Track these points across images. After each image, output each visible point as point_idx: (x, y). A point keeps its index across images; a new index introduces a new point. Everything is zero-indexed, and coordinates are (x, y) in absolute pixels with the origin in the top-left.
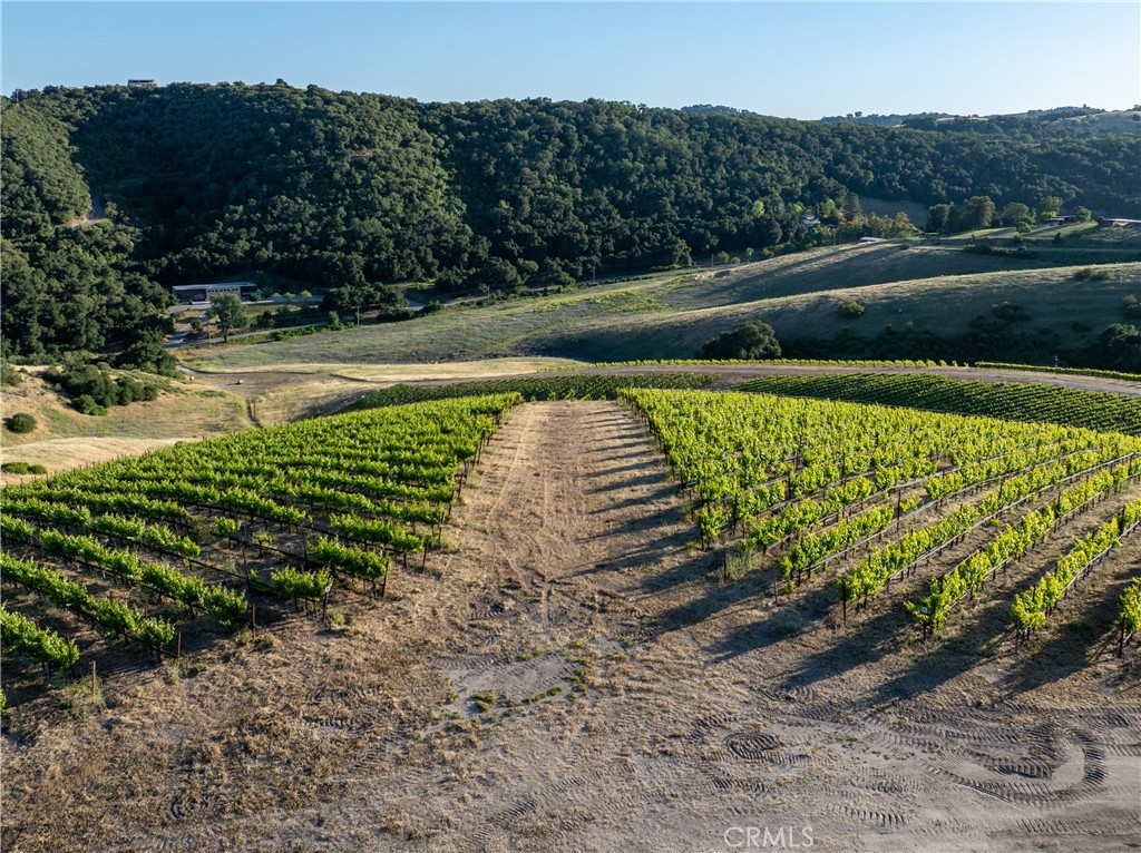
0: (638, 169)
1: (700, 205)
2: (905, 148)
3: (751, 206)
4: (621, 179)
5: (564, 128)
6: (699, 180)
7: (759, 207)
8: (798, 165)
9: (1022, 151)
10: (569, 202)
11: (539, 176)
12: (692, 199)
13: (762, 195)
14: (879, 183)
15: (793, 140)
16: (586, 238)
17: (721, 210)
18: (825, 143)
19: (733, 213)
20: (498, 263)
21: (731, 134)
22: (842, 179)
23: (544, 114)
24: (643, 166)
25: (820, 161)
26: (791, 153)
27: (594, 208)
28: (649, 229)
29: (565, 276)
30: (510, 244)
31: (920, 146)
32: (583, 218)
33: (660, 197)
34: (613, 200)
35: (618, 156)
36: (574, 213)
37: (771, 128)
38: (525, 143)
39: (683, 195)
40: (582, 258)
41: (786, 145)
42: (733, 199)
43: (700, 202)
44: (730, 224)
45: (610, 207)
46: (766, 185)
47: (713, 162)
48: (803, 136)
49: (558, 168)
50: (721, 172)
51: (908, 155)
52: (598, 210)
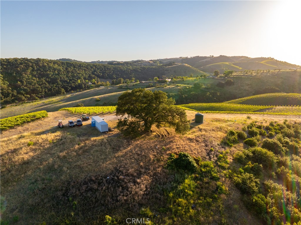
0: (51, 74)
1: (66, 81)
2: (108, 69)
3: (77, 81)
4: (47, 76)
5: (32, 65)
6: (65, 76)
7: (79, 81)
8: (86, 72)
9: (129, 69)
10: (35, 81)
11: (27, 75)
12: (64, 80)
13: (79, 79)
14: (103, 75)
15: (85, 67)
16: (41, 89)
17: (71, 82)
19: (73, 82)
20: (20, 96)
21: (71, 66)
22: (95, 75)
23: (27, 62)
24: (52, 73)
25: (91, 72)
26: (85, 70)
27: (42, 83)
28: (55, 87)
29: (37, 98)
30: (22, 91)
31: (110, 68)
32: (39, 85)
33: (57, 80)
34: (46, 81)
35: (46, 71)
36: (37, 84)
37: (80, 65)
38: (23, 68)
39: (62, 79)
40: (40, 94)
41: (83, 68)
42: (73, 79)
43: (66, 80)
44: (73, 85)
45: (46, 82)
46: (80, 77)
47: (68, 72)
48: (87, 66)
49: (31, 73)
50: (70, 74)
51: (108, 70)
52: (43, 83)
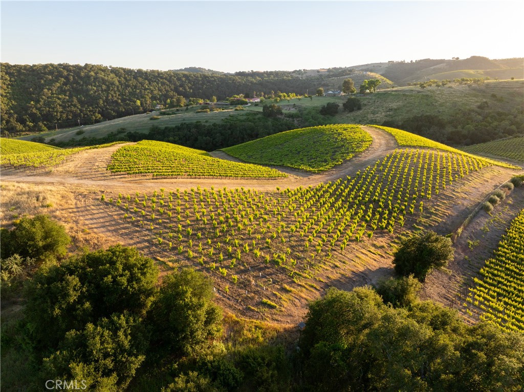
0: (94, 90)
3: (135, 102)
4: (86, 93)
5: (68, 75)
7: (139, 102)
11: (51, 92)
12: (112, 100)
13: (142, 98)
17: (122, 104)
18: (179, 79)
19: (126, 104)
23: (62, 69)
25: (173, 86)
27: (70, 104)
29: (44, 128)
30: (26, 117)
33: (99, 99)
34: (79, 101)
35: (88, 85)
38: (50, 80)
39: (109, 98)
42: (129, 100)
43: (115, 101)
45: (77, 103)
46: (145, 95)
49: (60, 88)
52: (72, 105)
